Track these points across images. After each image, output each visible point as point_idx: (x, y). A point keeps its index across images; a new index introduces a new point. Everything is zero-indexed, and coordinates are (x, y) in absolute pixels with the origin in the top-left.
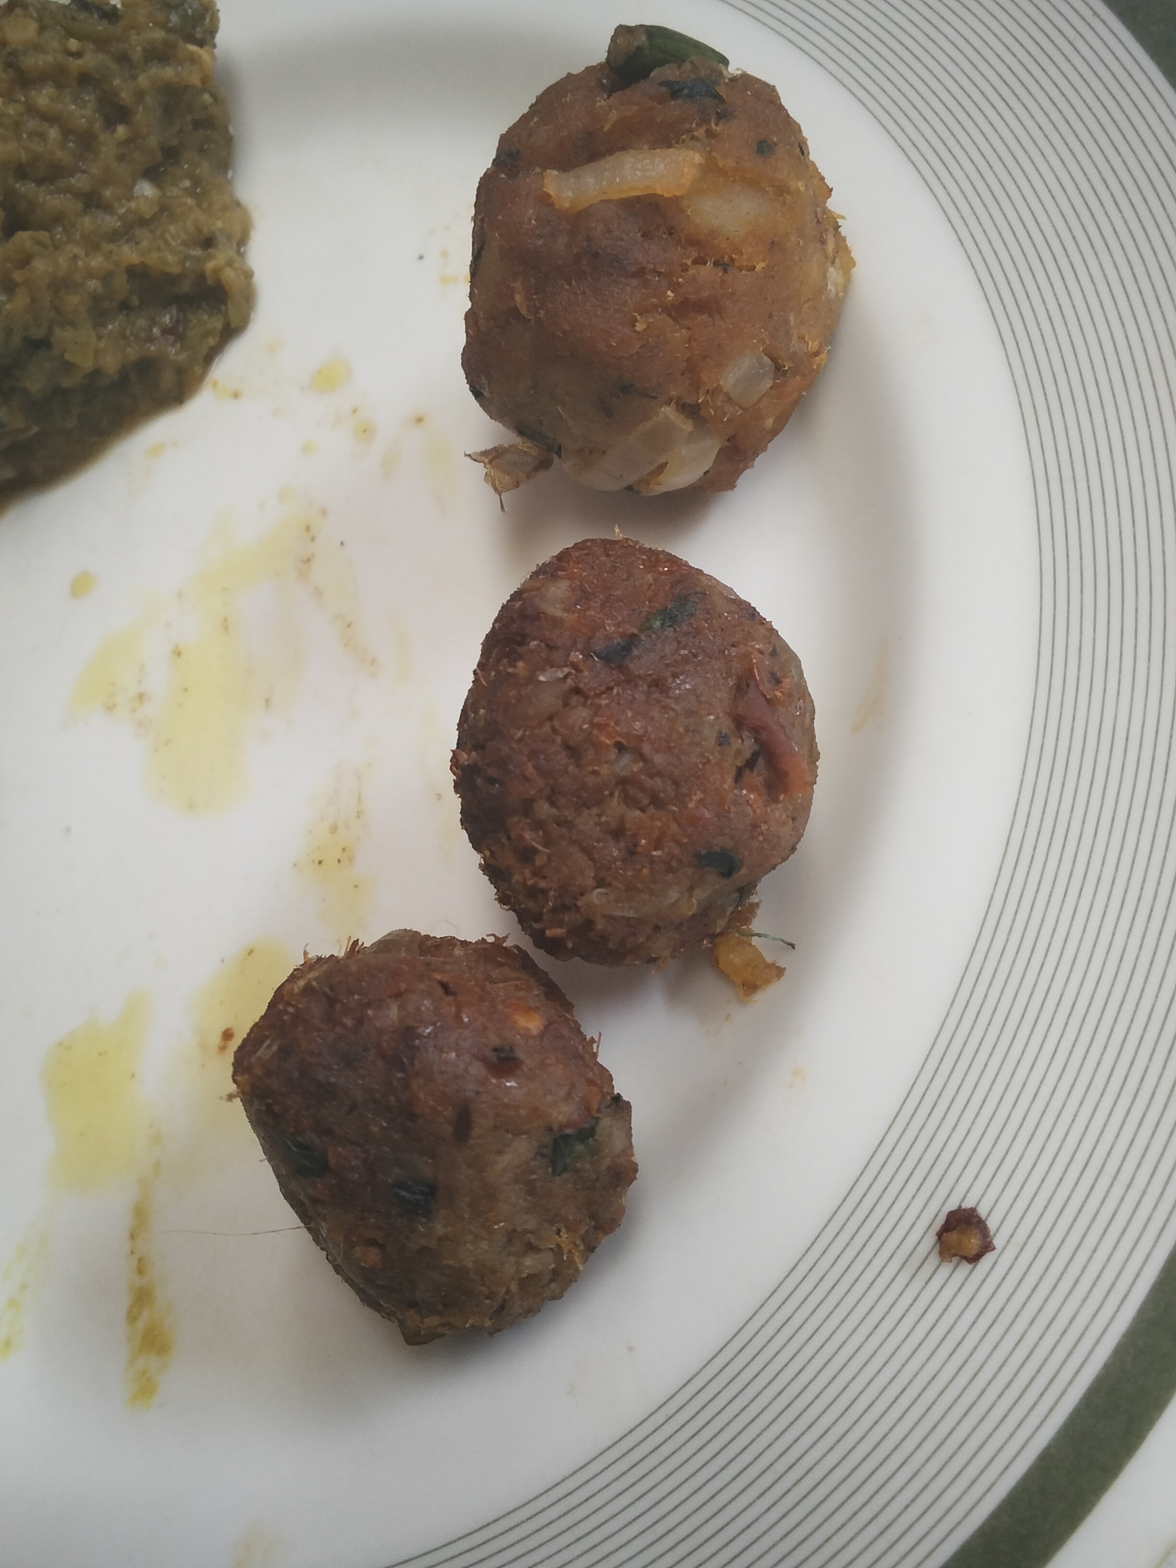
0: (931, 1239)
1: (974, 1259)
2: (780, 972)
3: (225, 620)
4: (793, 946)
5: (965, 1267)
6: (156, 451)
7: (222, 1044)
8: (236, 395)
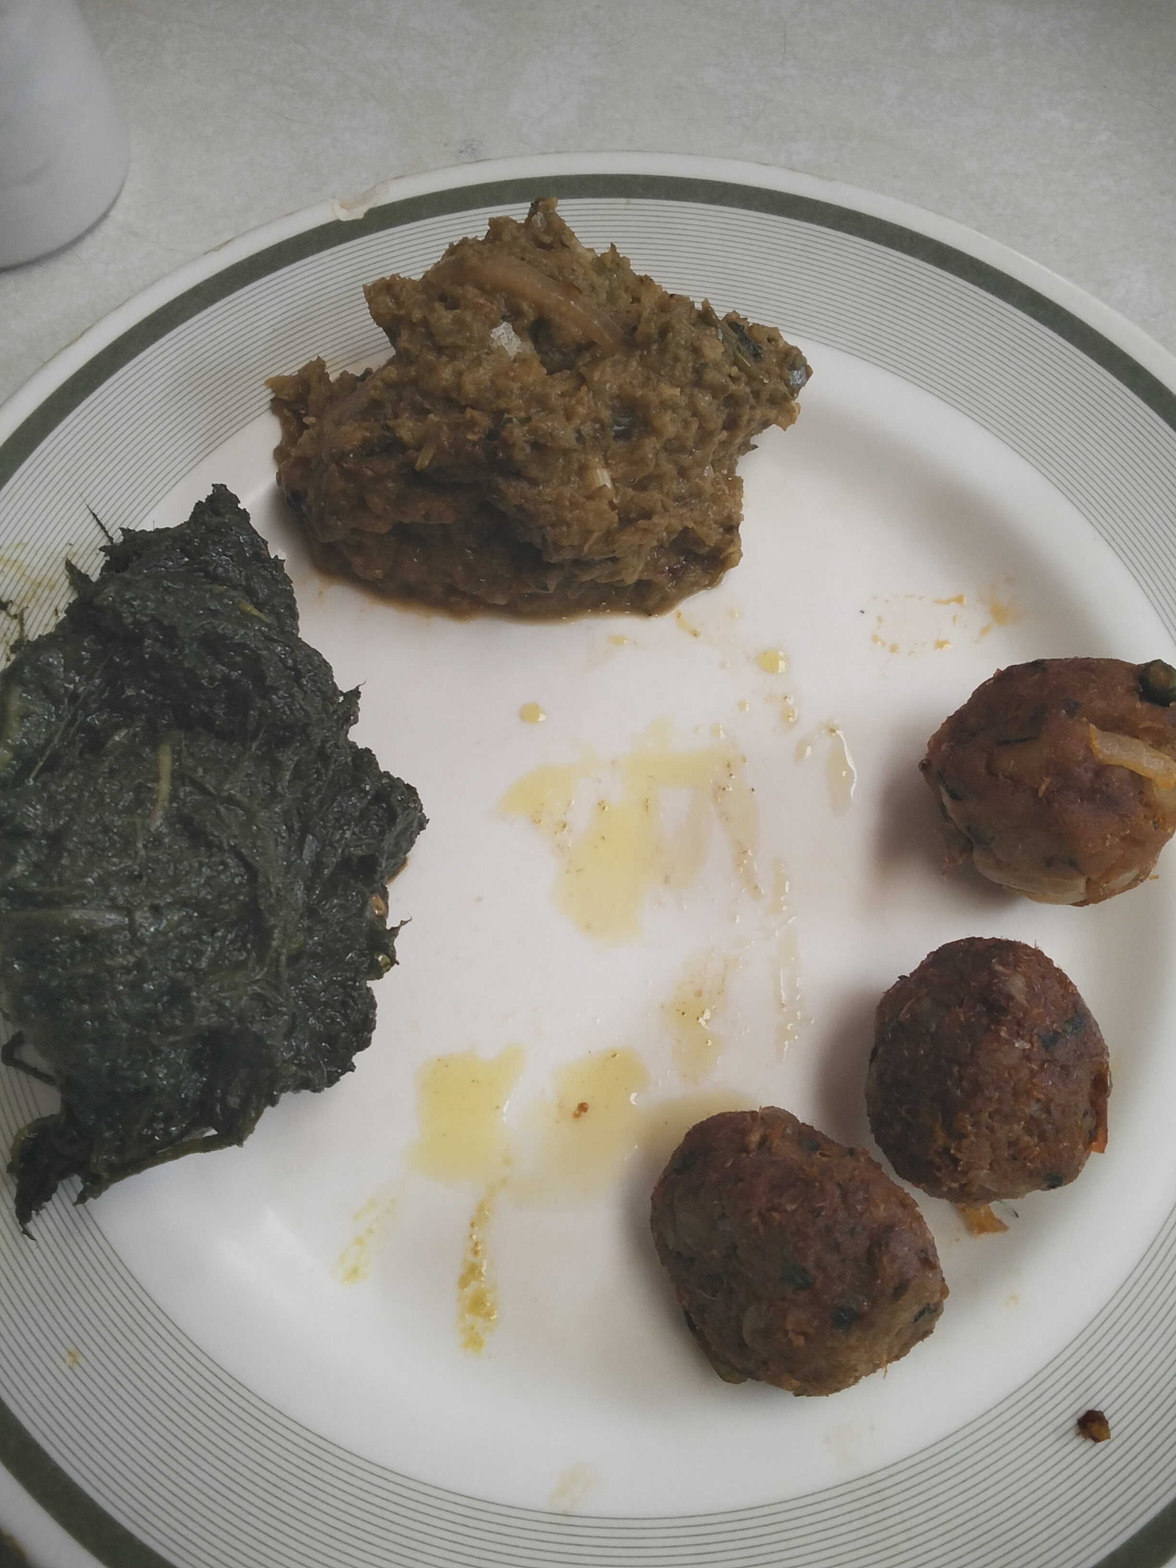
0: (1074, 1421)
1: (1097, 1440)
2: (1004, 1228)
3: (648, 800)
4: (1017, 1216)
5: (1090, 1443)
6: (617, 640)
7: (577, 1112)
8: (695, 635)
